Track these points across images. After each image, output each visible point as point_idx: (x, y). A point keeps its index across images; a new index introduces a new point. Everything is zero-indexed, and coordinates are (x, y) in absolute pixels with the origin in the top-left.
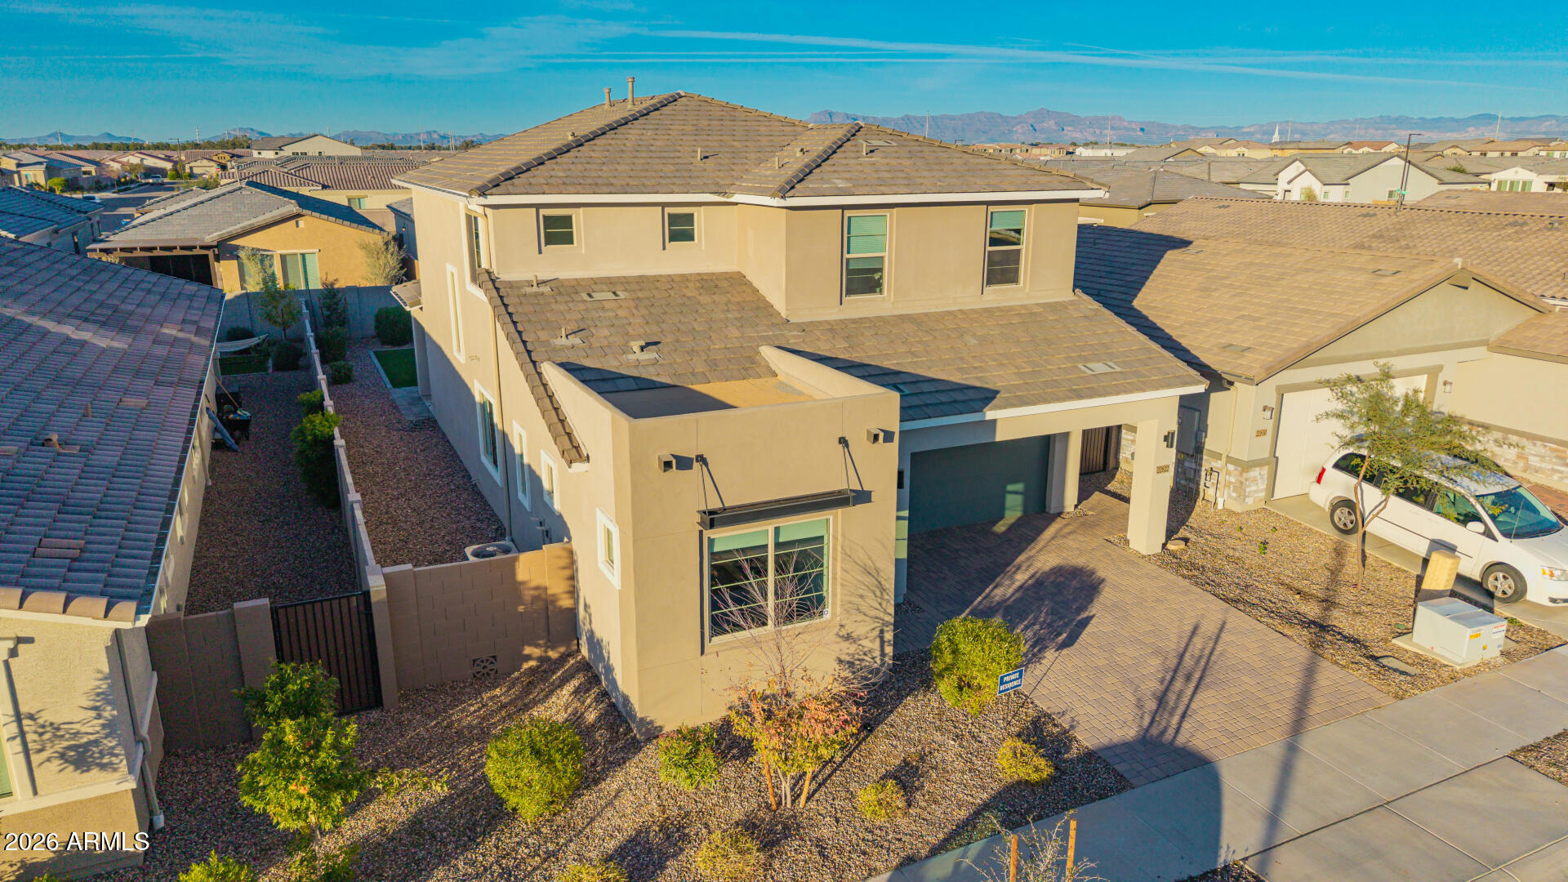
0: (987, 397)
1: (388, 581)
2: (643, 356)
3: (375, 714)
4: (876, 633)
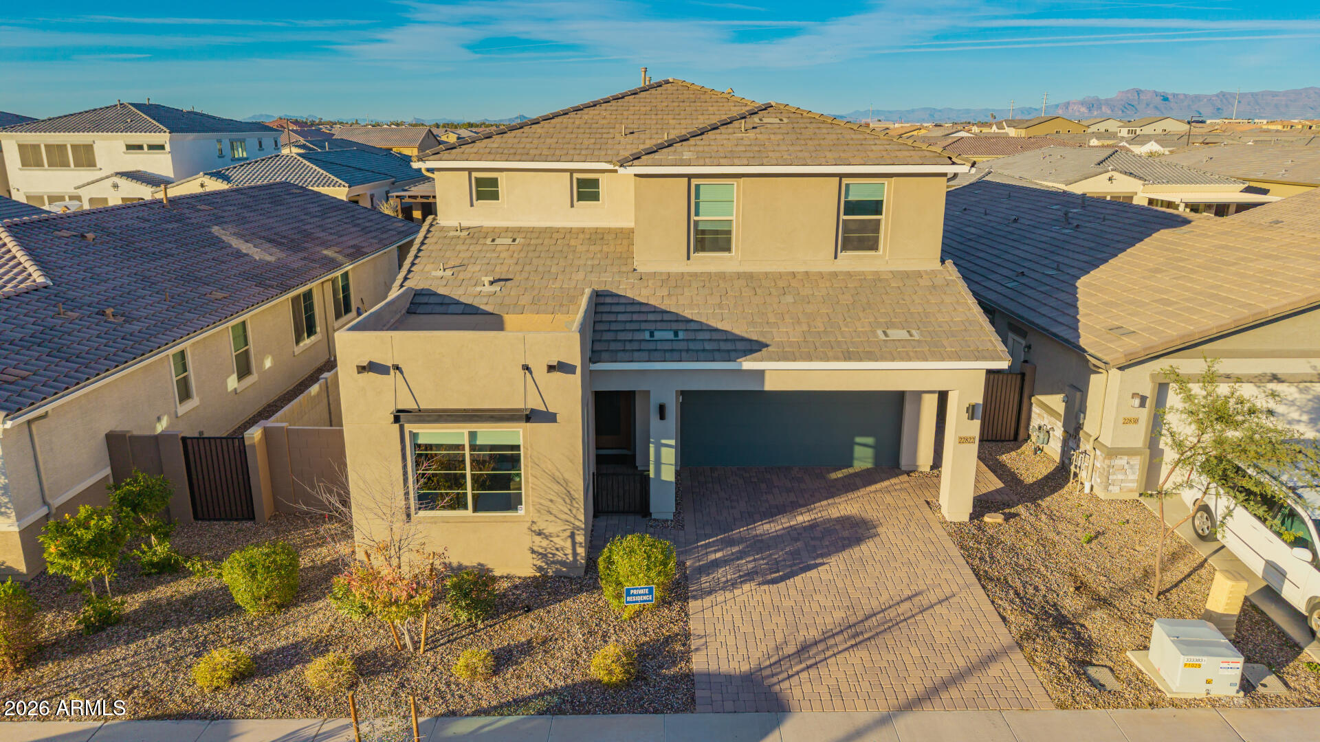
0: (753, 347)
1: (267, 432)
2: (488, 289)
3: (249, 524)
4: (568, 533)
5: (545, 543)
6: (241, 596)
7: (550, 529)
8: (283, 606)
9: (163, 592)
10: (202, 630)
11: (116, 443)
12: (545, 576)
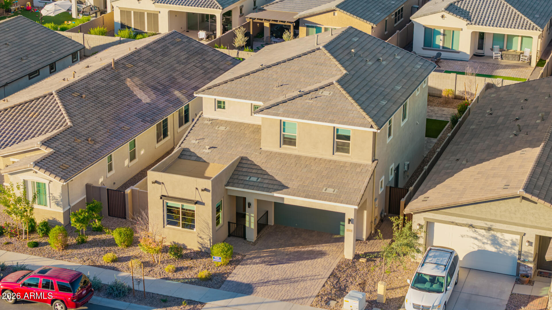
1: (132, 191)
2: (207, 151)
3: (124, 220)
4: (209, 239)
5: (202, 241)
6: (117, 242)
7: (204, 237)
8: (128, 246)
9: (98, 237)
10: (107, 249)
11: (89, 187)
12: (201, 251)
